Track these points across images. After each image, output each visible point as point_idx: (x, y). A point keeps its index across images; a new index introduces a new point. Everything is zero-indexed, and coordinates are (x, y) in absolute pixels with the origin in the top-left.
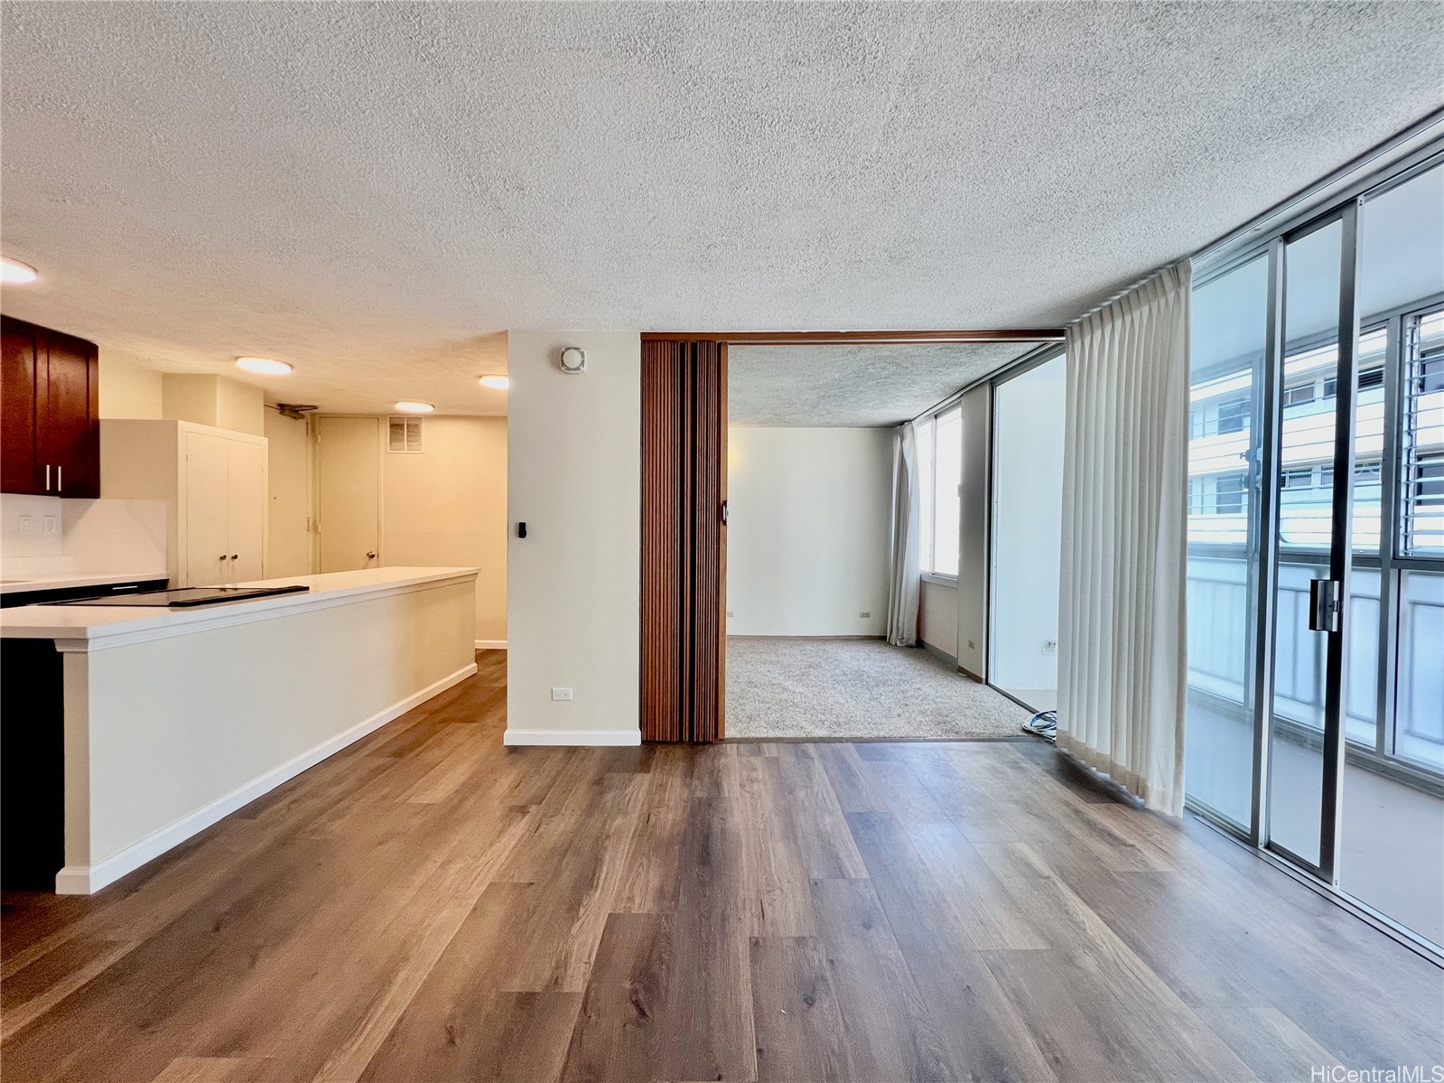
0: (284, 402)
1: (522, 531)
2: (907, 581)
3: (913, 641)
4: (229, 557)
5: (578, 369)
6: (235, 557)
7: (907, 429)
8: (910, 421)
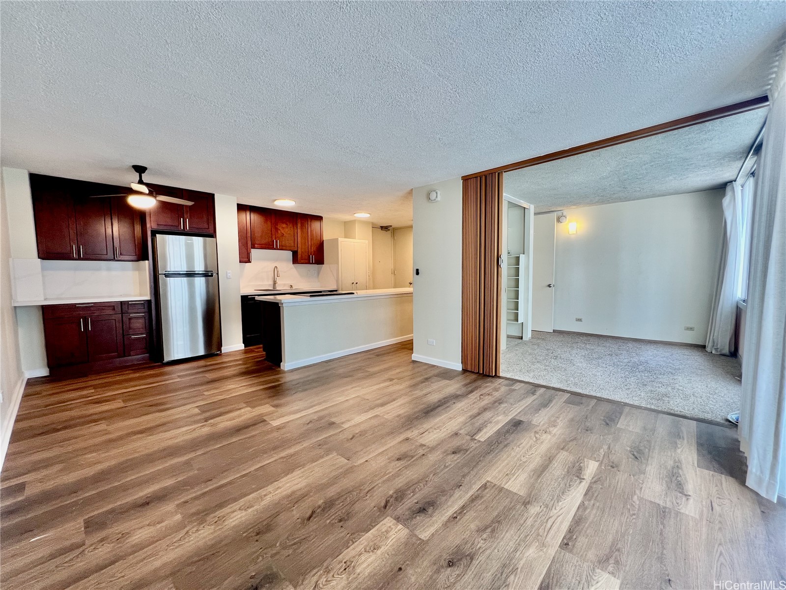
0: (382, 225)
1: (417, 273)
2: (723, 303)
3: (726, 351)
4: (355, 283)
5: (435, 200)
6: (357, 283)
7: (728, 188)
8: (731, 182)
